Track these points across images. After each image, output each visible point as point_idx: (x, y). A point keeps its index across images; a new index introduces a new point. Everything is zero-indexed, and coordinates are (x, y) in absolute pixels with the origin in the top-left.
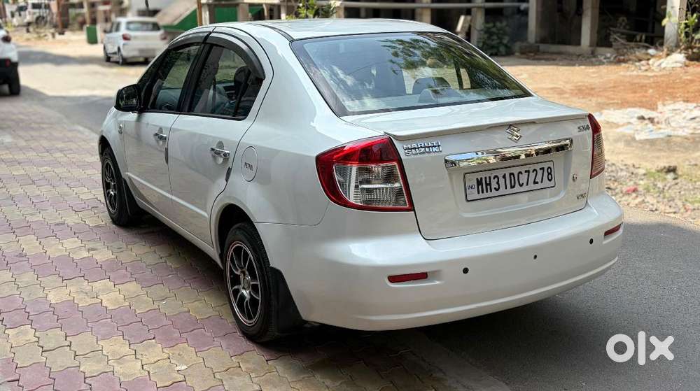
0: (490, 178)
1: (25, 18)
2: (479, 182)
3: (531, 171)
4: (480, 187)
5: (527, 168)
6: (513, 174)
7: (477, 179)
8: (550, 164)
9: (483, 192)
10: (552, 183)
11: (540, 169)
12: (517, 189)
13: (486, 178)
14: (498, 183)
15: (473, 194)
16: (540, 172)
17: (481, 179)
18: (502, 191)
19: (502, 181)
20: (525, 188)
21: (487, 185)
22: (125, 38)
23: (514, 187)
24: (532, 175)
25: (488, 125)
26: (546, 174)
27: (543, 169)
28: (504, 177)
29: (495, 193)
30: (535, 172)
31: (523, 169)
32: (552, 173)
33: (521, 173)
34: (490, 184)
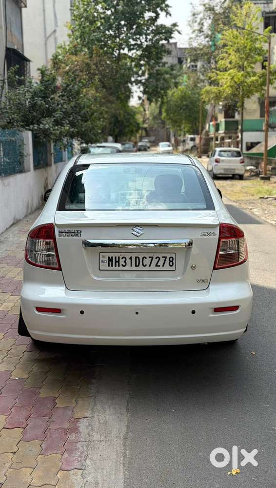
0: (119, 257)
1: (185, 146)
2: (110, 259)
3: (154, 258)
4: (110, 263)
5: (151, 255)
6: (138, 258)
7: (109, 257)
8: (173, 256)
9: (112, 266)
10: (173, 268)
11: (163, 257)
12: (141, 267)
13: (116, 257)
14: (125, 262)
15: (104, 266)
16: (162, 260)
17: (112, 257)
18: (128, 267)
19: (128, 261)
20: (147, 268)
21: (116, 262)
22: (217, 161)
23: (138, 266)
24: (155, 261)
25: (117, 223)
26: (168, 261)
27: (166, 258)
28: (131, 258)
29: (121, 268)
30: (158, 259)
31: (147, 255)
32: (174, 261)
33: (146, 258)
34: (119, 262)
